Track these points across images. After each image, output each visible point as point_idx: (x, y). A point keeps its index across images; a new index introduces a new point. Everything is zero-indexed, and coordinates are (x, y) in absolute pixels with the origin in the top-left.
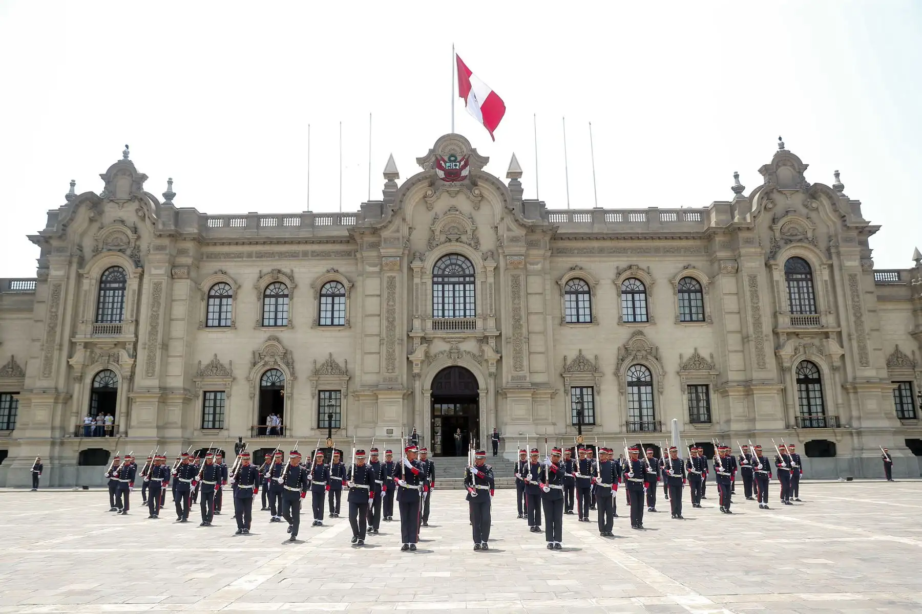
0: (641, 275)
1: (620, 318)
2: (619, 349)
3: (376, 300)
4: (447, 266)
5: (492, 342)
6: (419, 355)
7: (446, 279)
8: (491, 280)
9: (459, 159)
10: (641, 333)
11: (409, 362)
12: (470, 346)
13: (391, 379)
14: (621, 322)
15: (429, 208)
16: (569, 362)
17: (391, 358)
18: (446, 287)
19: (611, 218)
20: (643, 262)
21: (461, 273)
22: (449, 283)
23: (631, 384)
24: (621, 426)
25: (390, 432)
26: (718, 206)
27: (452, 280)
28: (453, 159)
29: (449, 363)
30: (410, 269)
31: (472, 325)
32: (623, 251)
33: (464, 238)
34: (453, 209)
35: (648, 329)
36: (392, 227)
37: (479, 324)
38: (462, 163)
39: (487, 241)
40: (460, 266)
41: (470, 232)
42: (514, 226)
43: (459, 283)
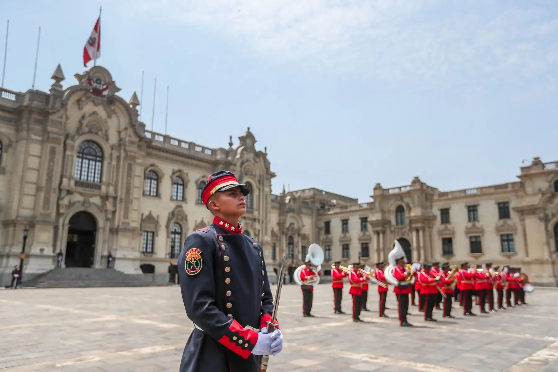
0: (184, 176)
1: (171, 197)
2: (169, 214)
3: (37, 160)
4: (86, 148)
5: (111, 200)
6: (65, 201)
7: (85, 156)
8: (114, 163)
9: (103, 83)
10: (181, 207)
11: (58, 206)
12: (96, 200)
13: (46, 215)
14: (172, 199)
15: (80, 108)
16: (144, 217)
17: (47, 201)
18: (84, 161)
19: (173, 142)
20: (186, 170)
21: (94, 154)
22: (86, 159)
23: (173, 233)
24: (166, 255)
25: (42, 250)
26: (222, 150)
27: (89, 157)
28: (98, 82)
29: (82, 209)
30: (65, 145)
31: (99, 188)
32: (177, 161)
33: (100, 133)
34: (94, 113)
35: (184, 205)
36: (59, 114)
37: (104, 188)
38: (105, 87)
39: (113, 139)
40: (94, 150)
41: (104, 131)
42: (132, 134)
43: (93, 160)
